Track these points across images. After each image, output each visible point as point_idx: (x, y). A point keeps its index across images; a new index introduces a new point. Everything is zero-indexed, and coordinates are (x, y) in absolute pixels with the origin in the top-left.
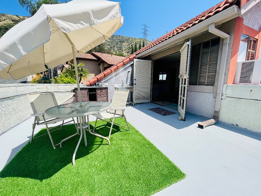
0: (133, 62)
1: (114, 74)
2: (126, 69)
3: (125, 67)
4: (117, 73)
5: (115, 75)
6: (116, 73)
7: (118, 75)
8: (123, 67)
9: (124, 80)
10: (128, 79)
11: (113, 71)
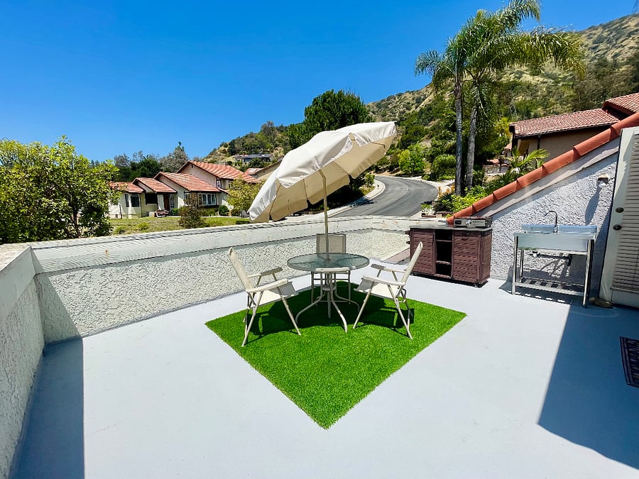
1: (530, 193)
2: (588, 170)
3: (585, 165)
4: (543, 188)
6: (537, 189)
7: (547, 193)
8: (573, 165)
9: (575, 209)
10: (598, 207)
11: (526, 184)
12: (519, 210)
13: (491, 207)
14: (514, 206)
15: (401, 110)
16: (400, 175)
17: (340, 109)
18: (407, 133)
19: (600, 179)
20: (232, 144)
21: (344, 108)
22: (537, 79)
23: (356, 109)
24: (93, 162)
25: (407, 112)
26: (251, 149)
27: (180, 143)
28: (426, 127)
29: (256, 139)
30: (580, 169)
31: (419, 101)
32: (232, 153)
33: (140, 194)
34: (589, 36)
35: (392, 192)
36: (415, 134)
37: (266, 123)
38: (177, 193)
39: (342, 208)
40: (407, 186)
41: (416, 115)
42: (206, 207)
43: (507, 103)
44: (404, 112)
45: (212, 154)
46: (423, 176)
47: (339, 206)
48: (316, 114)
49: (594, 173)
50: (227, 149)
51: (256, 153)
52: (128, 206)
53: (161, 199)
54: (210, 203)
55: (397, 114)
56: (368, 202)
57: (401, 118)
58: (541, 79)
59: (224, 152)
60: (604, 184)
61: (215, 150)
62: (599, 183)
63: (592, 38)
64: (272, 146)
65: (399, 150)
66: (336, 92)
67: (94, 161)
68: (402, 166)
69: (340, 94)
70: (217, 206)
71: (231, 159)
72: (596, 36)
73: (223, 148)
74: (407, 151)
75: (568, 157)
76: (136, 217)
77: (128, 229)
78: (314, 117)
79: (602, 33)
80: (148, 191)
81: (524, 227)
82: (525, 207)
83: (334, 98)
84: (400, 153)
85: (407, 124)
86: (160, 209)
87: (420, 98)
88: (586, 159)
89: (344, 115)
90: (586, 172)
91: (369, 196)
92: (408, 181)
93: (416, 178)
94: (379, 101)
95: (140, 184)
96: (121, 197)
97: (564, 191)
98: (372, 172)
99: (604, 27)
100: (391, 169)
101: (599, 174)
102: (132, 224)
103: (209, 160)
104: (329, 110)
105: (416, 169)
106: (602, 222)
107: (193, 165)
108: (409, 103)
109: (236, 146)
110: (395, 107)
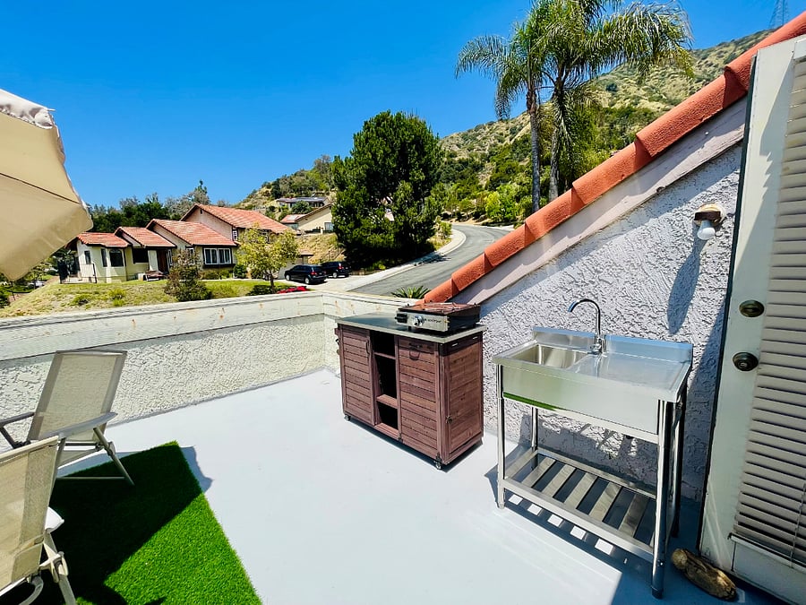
0: (734, 135)
1: (549, 250)
2: (664, 198)
3: (666, 181)
4: (576, 239)
5: (566, 257)
6: (566, 242)
7: (587, 253)
8: (636, 182)
9: (645, 294)
10: (697, 292)
11: (542, 231)
12: (533, 290)
13: (484, 283)
14: (524, 281)
15: (493, 142)
16: (487, 224)
17: (398, 137)
18: (497, 171)
19: (699, 216)
20: (276, 184)
21: (403, 135)
22: (658, 106)
23: (420, 136)
24: (96, 207)
25: (500, 144)
26: (300, 190)
27: (201, 182)
28: (521, 164)
29: (307, 178)
30: (652, 191)
31: (514, 131)
32: (277, 195)
33: (124, 248)
34: (719, 54)
35: (473, 245)
36: (507, 172)
37: (320, 158)
38: (176, 247)
39: (403, 267)
40: (493, 238)
41: (509, 148)
42: (217, 267)
43: (622, 133)
44: (495, 145)
45: (250, 197)
46: (515, 225)
47: (399, 264)
48: (367, 141)
49: (686, 201)
50: (270, 190)
51: (307, 196)
52: (105, 265)
53: (153, 256)
54: (221, 261)
55: (487, 148)
56: (439, 259)
57: (490, 153)
58: (663, 106)
59: (267, 194)
60: (711, 230)
61: (255, 192)
62: (698, 227)
63: (722, 56)
64: (328, 186)
65: (487, 192)
66: (394, 114)
67: (99, 206)
68: (489, 212)
69: (399, 117)
70: (232, 265)
71: (275, 203)
72: (727, 55)
73: (265, 189)
74: (496, 193)
75: (624, 163)
76: (118, 281)
77: (93, 298)
78: (364, 146)
79: (735, 51)
80: (136, 245)
81: (538, 333)
82: (544, 284)
83: (391, 121)
84: (487, 195)
85: (497, 160)
86: (151, 269)
87: (515, 128)
88: (665, 164)
89: (403, 144)
90: (667, 198)
91: (440, 251)
92: (497, 231)
93: (507, 228)
94: (466, 131)
95: (125, 236)
96: (96, 254)
97: (618, 247)
98: (454, 220)
99: (737, 44)
100: (476, 216)
101: (699, 203)
102: (101, 291)
103: (246, 205)
104: (384, 137)
105: (507, 216)
106: (707, 331)
107: (202, 210)
108: (502, 134)
109: (281, 186)
110: (484, 139)
